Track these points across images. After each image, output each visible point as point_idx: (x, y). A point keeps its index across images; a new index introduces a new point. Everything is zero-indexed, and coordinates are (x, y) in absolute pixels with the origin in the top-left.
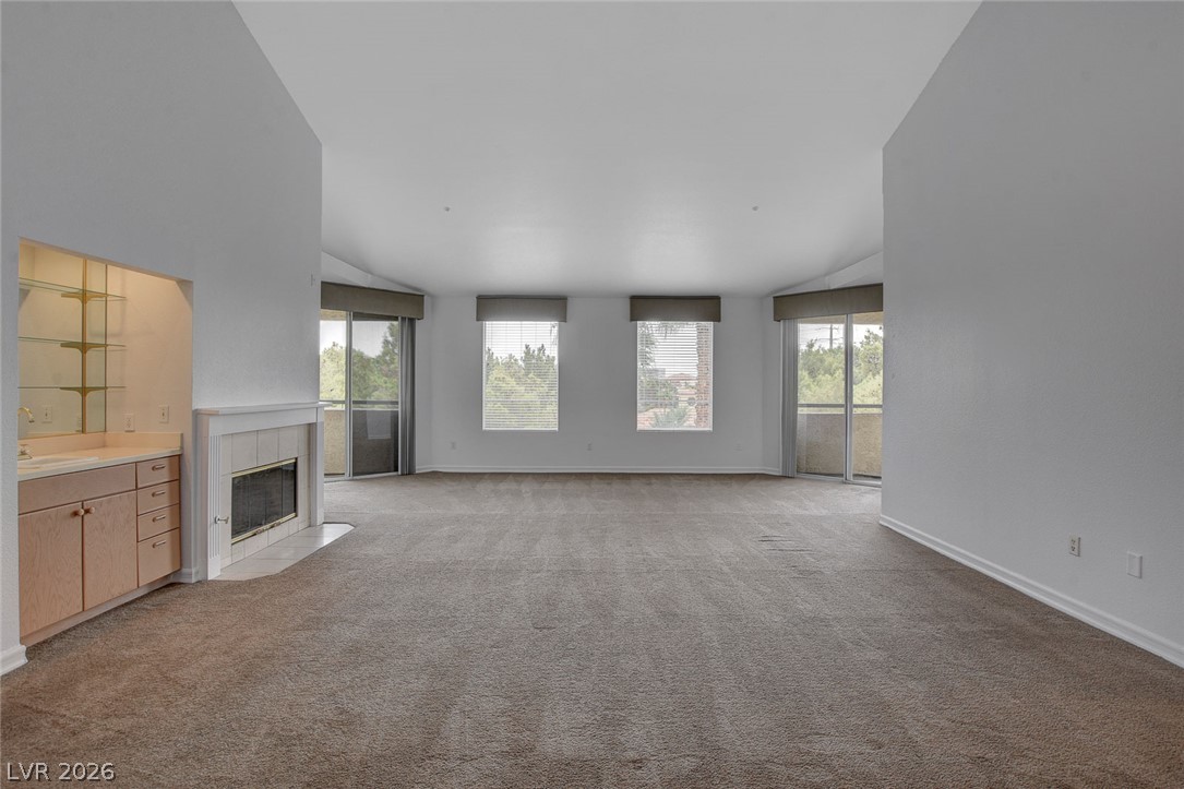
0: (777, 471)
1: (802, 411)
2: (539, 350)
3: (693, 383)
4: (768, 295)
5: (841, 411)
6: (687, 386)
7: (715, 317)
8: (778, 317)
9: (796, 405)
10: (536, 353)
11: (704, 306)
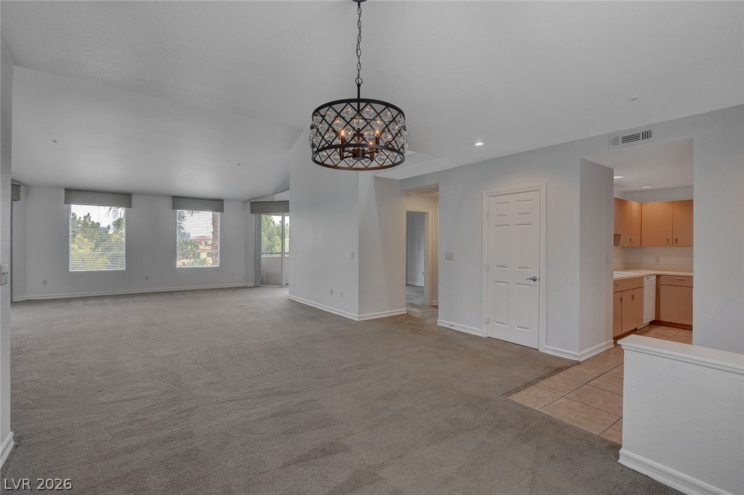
0: (252, 284)
1: (263, 256)
2: (85, 217)
3: (210, 242)
4: (247, 201)
5: (280, 255)
6: (207, 244)
7: (221, 209)
8: (252, 212)
9: (260, 253)
10: (82, 219)
11: (215, 204)
